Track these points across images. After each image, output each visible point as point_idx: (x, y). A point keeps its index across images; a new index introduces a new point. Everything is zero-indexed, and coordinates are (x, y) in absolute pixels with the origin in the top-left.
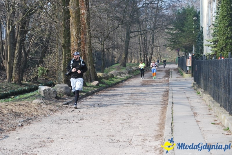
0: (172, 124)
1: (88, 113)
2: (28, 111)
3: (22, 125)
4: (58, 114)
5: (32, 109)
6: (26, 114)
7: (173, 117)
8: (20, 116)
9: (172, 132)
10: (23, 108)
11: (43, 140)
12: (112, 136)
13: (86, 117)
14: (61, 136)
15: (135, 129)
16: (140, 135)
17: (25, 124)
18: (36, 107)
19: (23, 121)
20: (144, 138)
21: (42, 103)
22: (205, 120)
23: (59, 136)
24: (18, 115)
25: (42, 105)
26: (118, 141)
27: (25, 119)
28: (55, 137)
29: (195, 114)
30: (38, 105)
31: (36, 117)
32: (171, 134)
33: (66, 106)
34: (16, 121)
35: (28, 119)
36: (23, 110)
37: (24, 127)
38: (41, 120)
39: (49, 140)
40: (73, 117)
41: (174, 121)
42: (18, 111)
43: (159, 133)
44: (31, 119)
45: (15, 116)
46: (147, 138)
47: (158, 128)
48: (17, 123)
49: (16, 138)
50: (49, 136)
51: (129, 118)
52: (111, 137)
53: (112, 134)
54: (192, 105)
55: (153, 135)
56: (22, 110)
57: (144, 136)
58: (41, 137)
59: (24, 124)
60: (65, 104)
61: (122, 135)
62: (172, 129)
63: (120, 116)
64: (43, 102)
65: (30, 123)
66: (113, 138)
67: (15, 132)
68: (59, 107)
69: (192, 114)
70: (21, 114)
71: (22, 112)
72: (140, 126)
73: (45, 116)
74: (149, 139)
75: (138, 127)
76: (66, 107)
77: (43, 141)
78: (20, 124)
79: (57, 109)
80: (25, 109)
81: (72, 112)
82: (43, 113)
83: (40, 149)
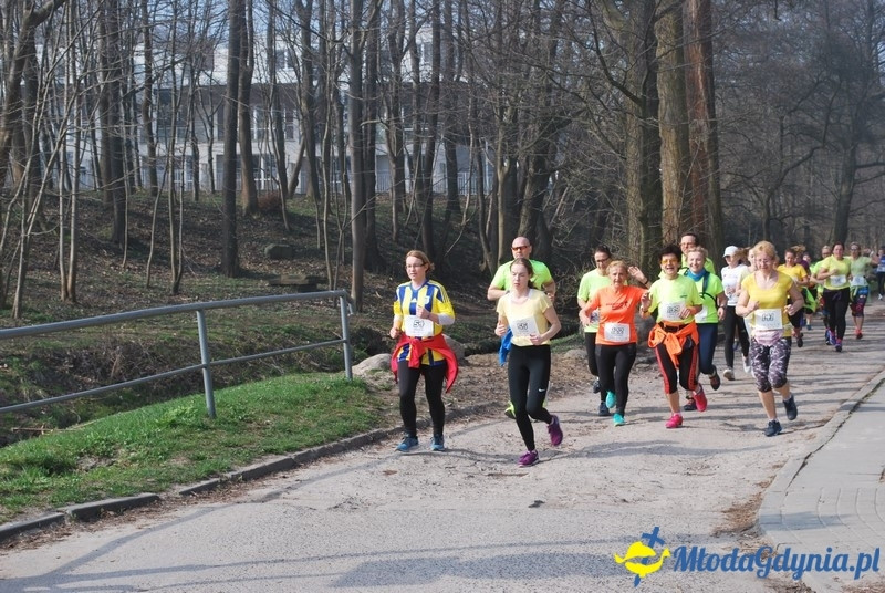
5: (563, 370)
9: (855, 408)
18: (573, 366)
31: (573, 385)
33: (644, 365)
39: (598, 425)
44: (561, 389)
60: (643, 362)
62: (858, 404)
76: (646, 369)
83: (578, 439)
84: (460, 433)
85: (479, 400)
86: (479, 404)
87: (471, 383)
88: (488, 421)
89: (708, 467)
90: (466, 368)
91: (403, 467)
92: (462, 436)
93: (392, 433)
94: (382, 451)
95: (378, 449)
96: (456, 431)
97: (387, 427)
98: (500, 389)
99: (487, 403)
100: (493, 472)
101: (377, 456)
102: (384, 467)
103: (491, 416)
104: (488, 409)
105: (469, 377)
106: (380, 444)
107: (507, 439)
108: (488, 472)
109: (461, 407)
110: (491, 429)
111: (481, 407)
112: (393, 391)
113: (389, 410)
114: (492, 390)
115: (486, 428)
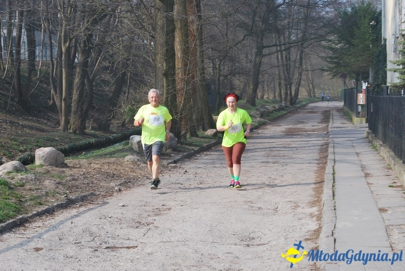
0: (333, 186)
1: (209, 175)
2: (123, 171)
3: (120, 190)
4: (165, 177)
5: (127, 169)
6: (122, 175)
7: (335, 178)
8: (113, 177)
9: (334, 195)
10: (115, 167)
11: (156, 207)
12: (251, 202)
13: (207, 180)
14: (180, 202)
15: (282, 195)
16: (290, 201)
17: (124, 188)
18: (132, 166)
19: (120, 185)
20: (295, 205)
21: (138, 160)
22: (380, 182)
23: (177, 203)
24: (111, 176)
25: (138, 163)
26: (260, 208)
27: (122, 182)
28: (171, 204)
29: (367, 175)
30: (134, 163)
31: (136, 179)
32: (332, 198)
33: (173, 165)
34: (111, 184)
35: (126, 182)
36: (116, 169)
37: (124, 192)
38: (143, 184)
39: (164, 207)
40: (188, 180)
41: (336, 183)
42: (109, 171)
43: (316, 199)
44: (130, 182)
45: (106, 177)
46: (300, 205)
47: (313, 193)
48: (112, 187)
49: (119, 205)
50: (163, 203)
51: (271, 181)
52: (250, 204)
53: (250, 200)
54: (363, 163)
55: (307, 201)
56: (114, 170)
57: (295, 203)
58: (152, 204)
59: (122, 188)
60: (171, 163)
61: (265, 202)
62: (333, 192)
63: (257, 178)
64: (139, 158)
65: (130, 187)
66: (252, 205)
67: (114, 199)
68: (163, 166)
69: (363, 174)
70: (115, 175)
71: (115, 173)
72: (288, 190)
73: (147, 178)
74: (302, 205)
75: (285, 192)
76: (175, 167)
77: (157, 209)
78: (116, 188)
79: (162, 169)
80: (118, 168)
81: (184, 173)
82: (143, 174)
83: (156, 218)
84: (76, 216)
85: (82, 192)
86: (83, 194)
87: (74, 179)
88: (91, 206)
89: (253, 238)
90: (67, 169)
91: (47, 244)
92: (78, 218)
93: (31, 217)
94: (27, 232)
95: (25, 230)
96: (72, 214)
97: (27, 213)
98: (92, 183)
99: (88, 193)
100: (109, 245)
101: (25, 236)
102: (33, 245)
103: (92, 202)
104: (89, 198)
105: (71, 175)
106: (24, 226)
107: (109, 219)
108: (104, 246)
109: (72, 197)
110: (95, 212)
111: (84, 196)
112: (25, 187)
113: (26, 201)
114: (88, 184)
115: (92, 212)
